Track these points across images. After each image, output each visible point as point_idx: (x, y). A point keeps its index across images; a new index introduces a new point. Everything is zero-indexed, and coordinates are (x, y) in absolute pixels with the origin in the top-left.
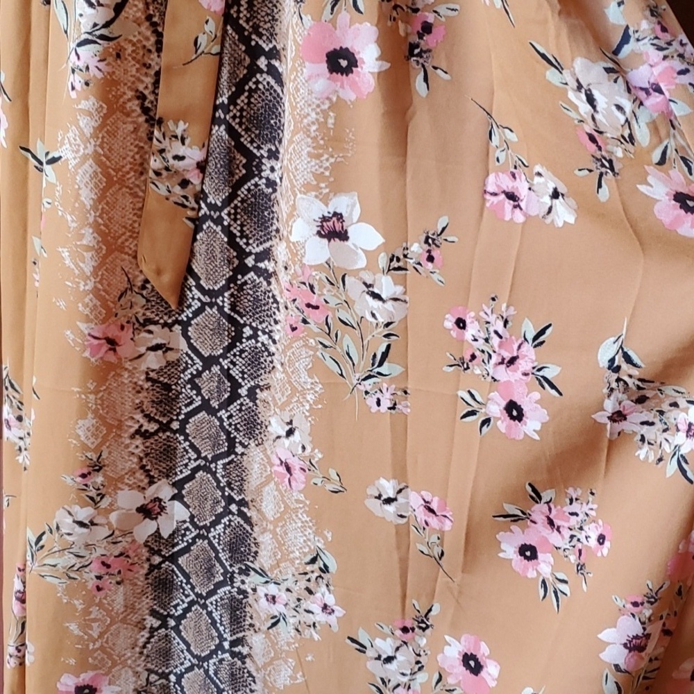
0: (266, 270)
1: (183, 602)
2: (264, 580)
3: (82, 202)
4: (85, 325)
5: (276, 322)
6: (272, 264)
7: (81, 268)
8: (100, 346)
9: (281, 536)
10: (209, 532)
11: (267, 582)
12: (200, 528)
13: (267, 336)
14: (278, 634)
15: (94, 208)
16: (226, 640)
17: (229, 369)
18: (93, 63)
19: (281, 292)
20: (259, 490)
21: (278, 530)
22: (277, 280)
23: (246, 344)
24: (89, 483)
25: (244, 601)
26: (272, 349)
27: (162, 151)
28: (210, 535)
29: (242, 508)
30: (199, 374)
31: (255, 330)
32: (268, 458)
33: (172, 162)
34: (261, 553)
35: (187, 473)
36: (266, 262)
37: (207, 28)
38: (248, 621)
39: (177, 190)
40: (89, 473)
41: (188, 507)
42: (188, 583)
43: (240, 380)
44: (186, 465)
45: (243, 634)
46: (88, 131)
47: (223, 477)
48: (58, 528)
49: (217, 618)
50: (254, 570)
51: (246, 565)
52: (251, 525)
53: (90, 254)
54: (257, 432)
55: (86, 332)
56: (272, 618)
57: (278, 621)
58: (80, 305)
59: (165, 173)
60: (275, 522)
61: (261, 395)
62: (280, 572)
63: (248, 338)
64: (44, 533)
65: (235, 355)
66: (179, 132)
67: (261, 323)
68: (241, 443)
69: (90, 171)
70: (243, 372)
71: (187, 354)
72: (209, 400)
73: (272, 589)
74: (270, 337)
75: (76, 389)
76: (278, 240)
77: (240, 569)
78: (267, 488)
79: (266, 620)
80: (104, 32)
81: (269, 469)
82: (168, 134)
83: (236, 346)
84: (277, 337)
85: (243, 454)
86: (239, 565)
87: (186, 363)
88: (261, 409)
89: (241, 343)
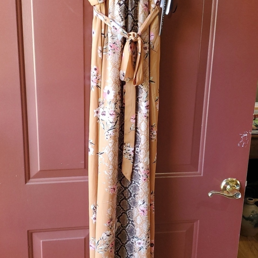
0: (137, 169)
1: (119, 246)
2: (137, 239)
3: (110, 160)
4: (110, 186)
5: (140, 180)
6: (138, 168)
7: (109, 174)
8: (113, 190)
9: (141, 228)
10: (125, 228)
11: (138, 240)
12: (123, 227)
13: (137, 183)
14: (141, 252)
15: (112, 161)
16: (129, 255)
17: (130, 190)
18: (112, 133)
19: (141, 173)
20: (136, 218)
21: (141, 226)
22: (140, 171)
23: (133, 185)
24: (110, 224)
25: (133, 245)
26: (139, 185)
27: (125, 149)
28: (126, 229)
29: (132, 222)
30: (124, 191)
31: (135, 182)
32: (138, 210)
33: (127, 151)
34: (137, 233)
35: (120, 214)
36: (137, 168)
37: (132, 126)
38: (134, 250)
39: (129, 156)
40: (110, 222)
41: (120, 222)
42: (121, 241)
43: (132, 193)
44: (120, 212)
45: (132, 253)
46: (111, 146)
47: (128, 215)
48: (103, 238)
49: (127, 249)
50: (135, 237)
51: (133, 236)
52: (134, 226)
53: (111, 171)
54: (135, 204)
55: (110, 188)
56: (140, 248)
57: (141, 248)
58: (109, 182)
59: (126, 153)
60: (140, 225)
61: (136, 196)
62: (141, 236)
63: (133, 184)
64: (99, 240)
65: (131, 187)
66: (128, 145)
67: (136, 180)
68: (132, 207)
69: (111, 154)
70: (132, 191)
71: (121, 187)
72: (126, 197)
73: (139, 241)
74: (138, 183)
75: (108, 202)
76: (140, 163)
77: (132, 237)
78: (138, 217)
79: (138, 249)
80: (114, 127)
81: (138, 213)
82: (126, 146)
83: (131, 185)
84: (140, 183)
85: (132, 210)
86: (132, 236)
87: (121, 189)
88: (136, 199)
89: (132, 184)
